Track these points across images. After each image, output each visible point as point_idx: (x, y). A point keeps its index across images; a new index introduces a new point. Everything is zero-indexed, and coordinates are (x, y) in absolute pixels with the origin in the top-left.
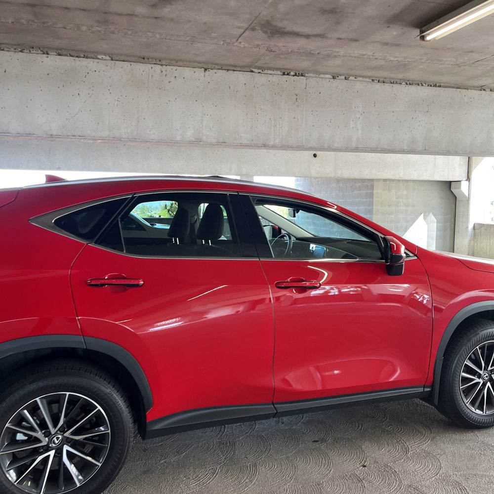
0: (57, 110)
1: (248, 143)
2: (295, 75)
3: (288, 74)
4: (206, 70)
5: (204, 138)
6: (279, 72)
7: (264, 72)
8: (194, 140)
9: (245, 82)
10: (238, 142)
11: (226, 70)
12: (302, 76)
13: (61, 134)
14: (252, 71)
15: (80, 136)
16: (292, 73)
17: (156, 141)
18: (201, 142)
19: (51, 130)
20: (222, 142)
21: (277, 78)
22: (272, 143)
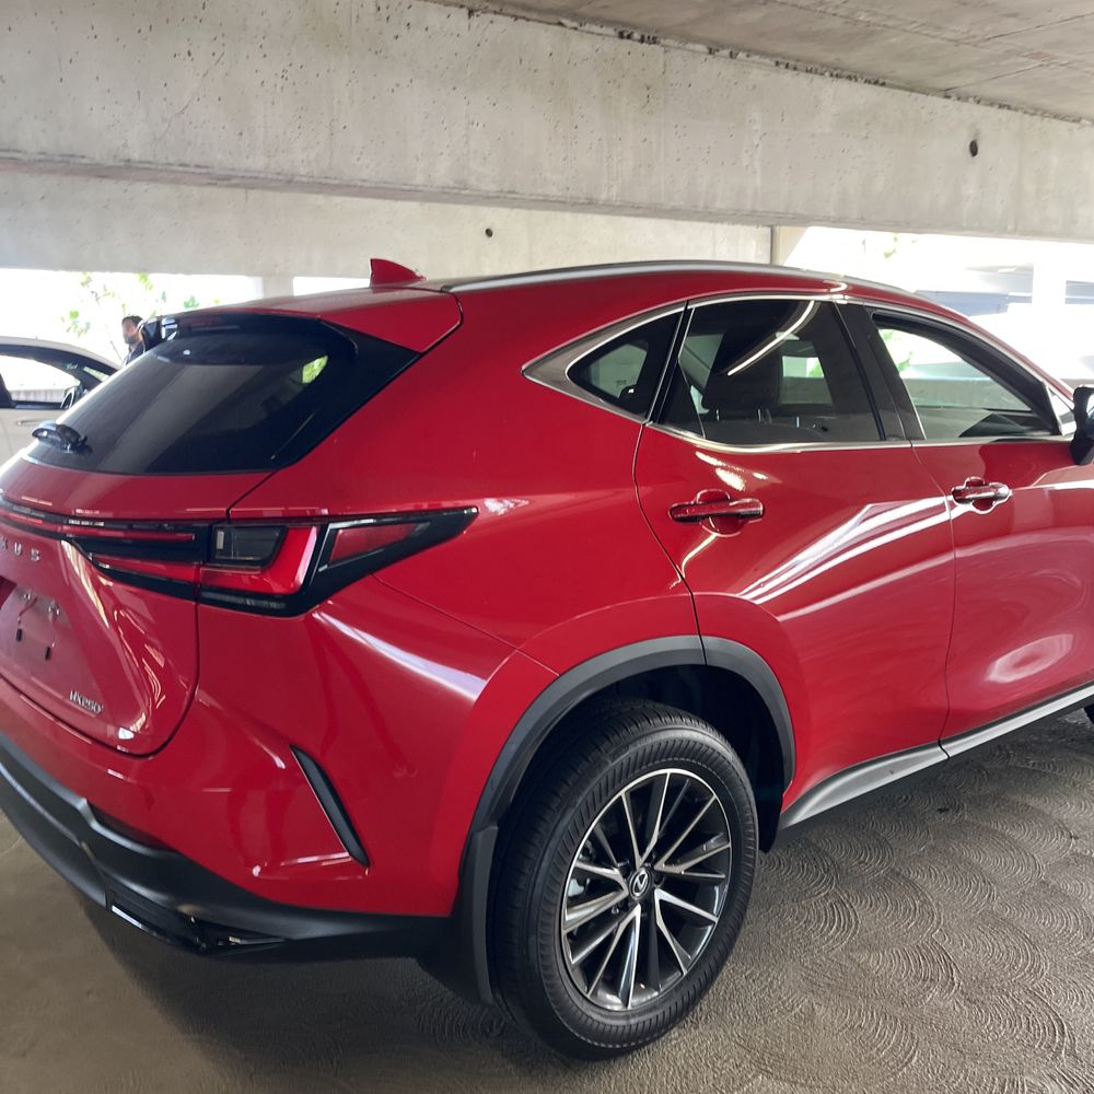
0: (139, 93)
1: (560, 194)
2: (642, 40)
3: (629, 37)
4: (471, 13)
5: (472, 181)
6: (610, 31)
7: (583, 28)
8: (451, 184)
9: (550, 50)
10: (540, 191)
11: (512, 16)
12: (655, 43)
13: (151, 159)
14: (560, 24)
15: (197, 166)
16: (636, 36)
17: (373, 185)
18: (466, 189)
19: (125, 145)
20: (510, 192)
21: (611, 45)
22: (604, 196)
